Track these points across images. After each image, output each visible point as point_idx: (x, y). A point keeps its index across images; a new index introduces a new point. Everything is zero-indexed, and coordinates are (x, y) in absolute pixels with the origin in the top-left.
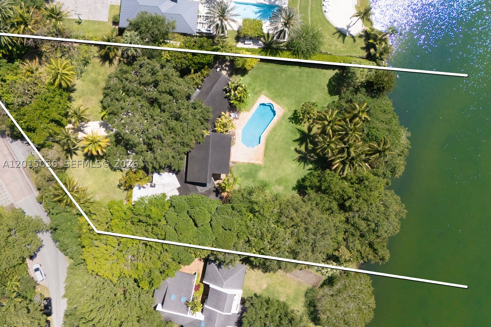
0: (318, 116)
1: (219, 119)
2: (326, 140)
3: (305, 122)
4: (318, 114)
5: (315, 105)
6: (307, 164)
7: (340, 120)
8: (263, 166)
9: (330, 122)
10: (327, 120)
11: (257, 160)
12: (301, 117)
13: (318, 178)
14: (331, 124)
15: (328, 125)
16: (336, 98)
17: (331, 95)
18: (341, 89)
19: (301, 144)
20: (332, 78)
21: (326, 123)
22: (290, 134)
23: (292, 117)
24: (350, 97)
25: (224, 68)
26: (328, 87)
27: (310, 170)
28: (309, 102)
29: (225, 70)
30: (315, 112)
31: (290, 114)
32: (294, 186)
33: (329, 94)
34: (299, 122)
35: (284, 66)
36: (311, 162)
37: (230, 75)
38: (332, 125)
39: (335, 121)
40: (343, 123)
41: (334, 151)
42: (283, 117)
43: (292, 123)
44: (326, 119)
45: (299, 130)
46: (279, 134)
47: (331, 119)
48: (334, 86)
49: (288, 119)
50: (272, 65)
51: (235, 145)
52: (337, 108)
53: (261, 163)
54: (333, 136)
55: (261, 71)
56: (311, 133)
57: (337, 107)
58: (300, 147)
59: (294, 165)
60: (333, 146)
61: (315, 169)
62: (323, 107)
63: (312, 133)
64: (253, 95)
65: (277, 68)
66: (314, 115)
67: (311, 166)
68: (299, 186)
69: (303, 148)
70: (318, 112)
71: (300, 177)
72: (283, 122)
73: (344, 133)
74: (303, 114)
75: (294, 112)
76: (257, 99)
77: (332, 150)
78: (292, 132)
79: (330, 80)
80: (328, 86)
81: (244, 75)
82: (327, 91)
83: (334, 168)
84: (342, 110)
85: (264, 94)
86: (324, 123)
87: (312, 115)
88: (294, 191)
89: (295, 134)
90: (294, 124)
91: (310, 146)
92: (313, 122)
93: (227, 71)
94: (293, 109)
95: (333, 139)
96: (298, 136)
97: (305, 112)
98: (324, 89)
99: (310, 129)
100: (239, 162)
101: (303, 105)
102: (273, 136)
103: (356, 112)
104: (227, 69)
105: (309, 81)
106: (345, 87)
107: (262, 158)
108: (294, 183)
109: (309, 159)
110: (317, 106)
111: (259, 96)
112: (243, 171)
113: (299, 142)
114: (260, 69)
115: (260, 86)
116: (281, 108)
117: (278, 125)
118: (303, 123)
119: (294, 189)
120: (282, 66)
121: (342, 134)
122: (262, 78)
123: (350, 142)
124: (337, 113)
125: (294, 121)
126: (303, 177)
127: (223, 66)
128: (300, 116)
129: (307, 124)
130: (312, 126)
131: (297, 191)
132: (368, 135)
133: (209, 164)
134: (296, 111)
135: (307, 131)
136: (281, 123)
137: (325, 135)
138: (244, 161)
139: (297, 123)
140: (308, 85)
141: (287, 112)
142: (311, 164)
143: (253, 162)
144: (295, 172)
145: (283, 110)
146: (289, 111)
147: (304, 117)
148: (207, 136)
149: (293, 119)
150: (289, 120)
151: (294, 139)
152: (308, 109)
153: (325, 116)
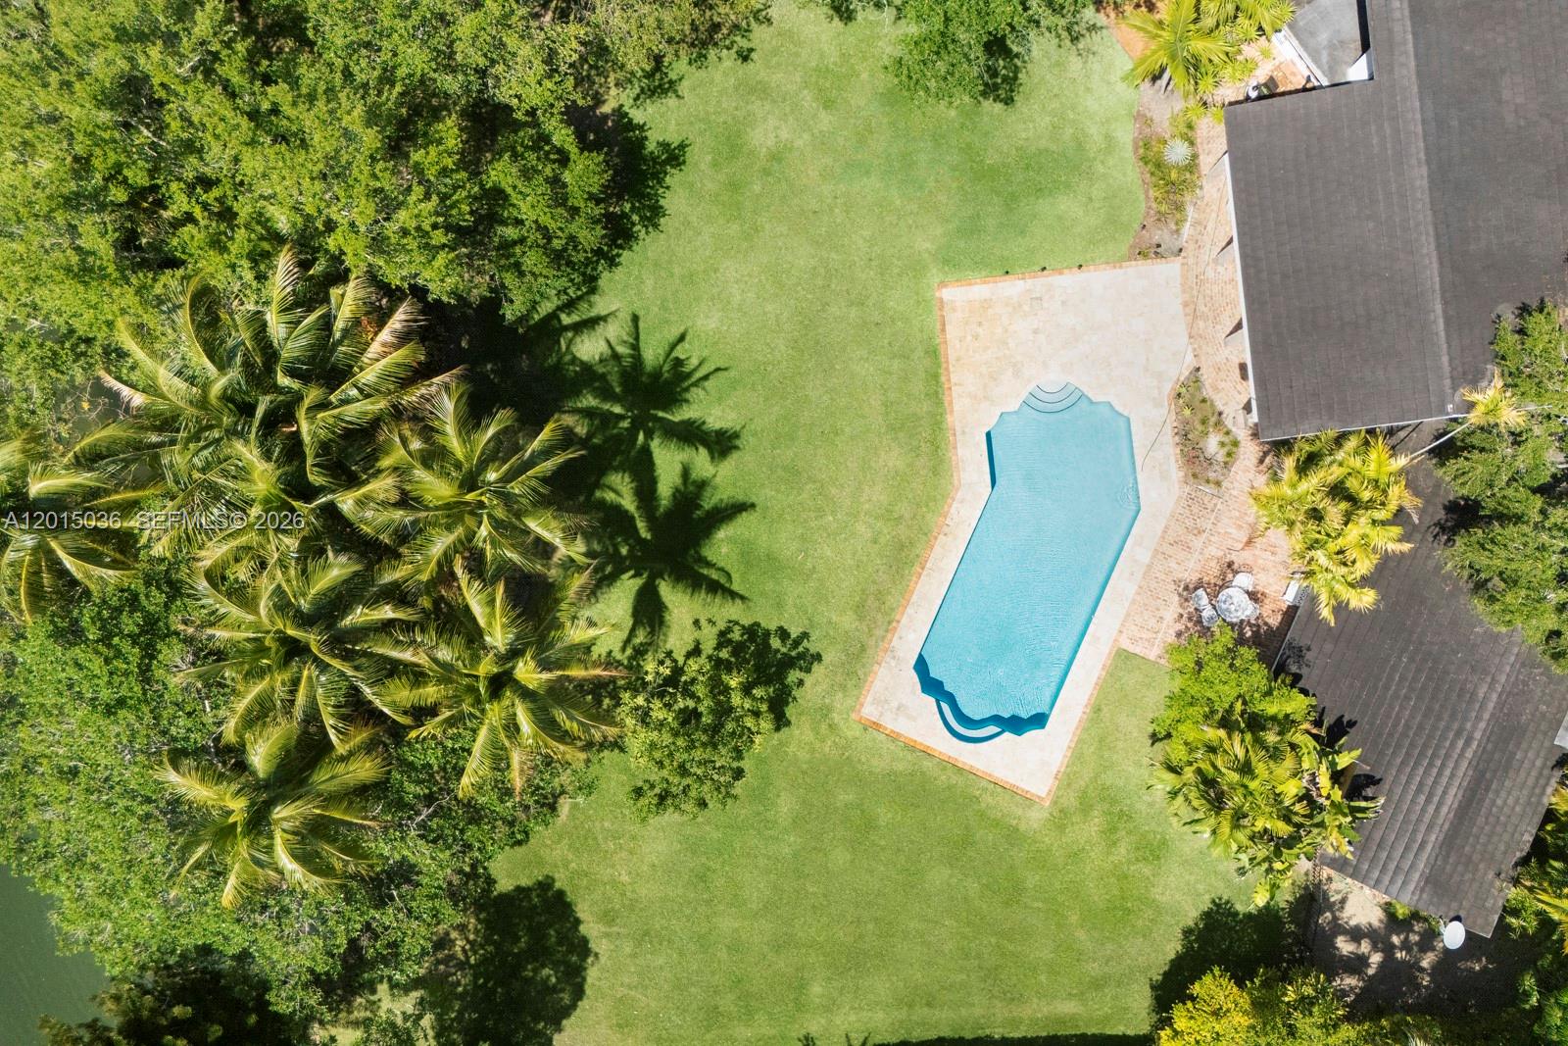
0: (608, 718)
1: (1392, 547)
2: (497, 524)
3: (696, 651)
4: (612, 732)
5: (649, 797)
6: (616, 356)
7: (421, 713)
8: (934, 275)
9: (500, 683)
10: (526, 694)
11: (986, 304)
12: (734, 681)
13: (511, 233)
14: (486, 667)
15: (514, 653)
16: (508, 872)
17: (545, 885)
18: (488, 940)
19: (691, 491)
20: (567, 1011)
21: (527, 672)
22: (784, 542)
23: (793, 676)
24: (387, 917)
25: (1365, 947)
26: (585, 941)
27: (592, 323)
28: (702, 804)
29: (1356, 934)
30: (637, 740)
31: (812, 688)
32: (673, 178)
33: (561, 894)
34: (738, 649)
35: (932, 1035)
36: (588, 376)
37: (1311, 900)
38: (475, 659)
39: (457, 700)
40: (391, 699)
41: (416, 445)
42: (858, 659)
43: (783, 634)
44: (541, 703)
45: (719, 589)
46: (861, 528)
47: (495, 713)
48: (539, 952)
49: (818, 657)
50: (1015, 1022)
51: (1168, 388)
52: (469, 805)
53: (947, 294)
54: (445, 575)
55: (1094, 969)
56: (637, 583)
57: (475, 813)
58: (686, 472)
59: (712, 324)
60: (437, 488)
61: (549, 330)
62: (588, 788)
63: (628, 587)
64: (1108, 779)
65: (978, 1011)
66: (644, 717)
67: (589, 348)
68: (643, 177)
69: (669, 463)
70: (618, 745)
71: (647, 250)
72: (847, 621)
73: (359, 616)
74: (723, 711)
75: (790, 711)
76: (1077, 756)
77: (434, 456)
78: (772, 564)
79: (579, 993)
80: (583, 948)
81: (1207, 915)
82: (583, 911)
83: (398, 319)
84: (429, 799)
85: (1028, 800)
86: (545, 665)
87: (658, 712)
88: (674, 140)
89: (748, 554)
90: (771, 624)
91: (620, 491)
92: (634, 666)
93: (1338, 928)
94: (801, 732)
95: (440, 543)
96: (722, 548)
97: (715, 729)
98: (608, 917)
99: (649, 612)
100: (1118, 262)
101: (739, 774)
102: (903, 509)
103: (286, 814)
104: (1344, 946)
105: (723, 954)
106: (462, 965)
107: (952, 332)
108: (677, 195)
109: (606, 394)
110: (638, 792)
111: (1066, 780)
112: (1066, 205)
113: (708, 502)
114: (1098, 984)
115: (1075, 856)
116: (890, 723)
117: (880, 596)
118: (708, 647)
119: (674, 156)
120: (946, 1032)
121: (374, 602)
122: (1074, 919)
123: (292, 543)
124: (460, 772)
125: (775, 643)
126: (626, 256)
127: (1376, 958)
128: (747, 689)
129: (678, 638)
130: (641, 637)
131: (651, 146)
132: (152, 633)
133: (1418, 149)
134: (781, 721)
135: (666, 590)
136: (860, 610)
137: (515, 567)
138: (1081, 276)
139: (752, 631)
140: (727, 924)
141: (839, 701)
142: (587, 368)
143: (1013, 288)
144: (690, 279)
145: (869, 711)
146: (825, 711)
147: (718, 688)
148: (1475, 379)
149: (789, 663)
150: (812, 646)
151: (744, 518)
152: (698, 754)
153: (547, 725)
